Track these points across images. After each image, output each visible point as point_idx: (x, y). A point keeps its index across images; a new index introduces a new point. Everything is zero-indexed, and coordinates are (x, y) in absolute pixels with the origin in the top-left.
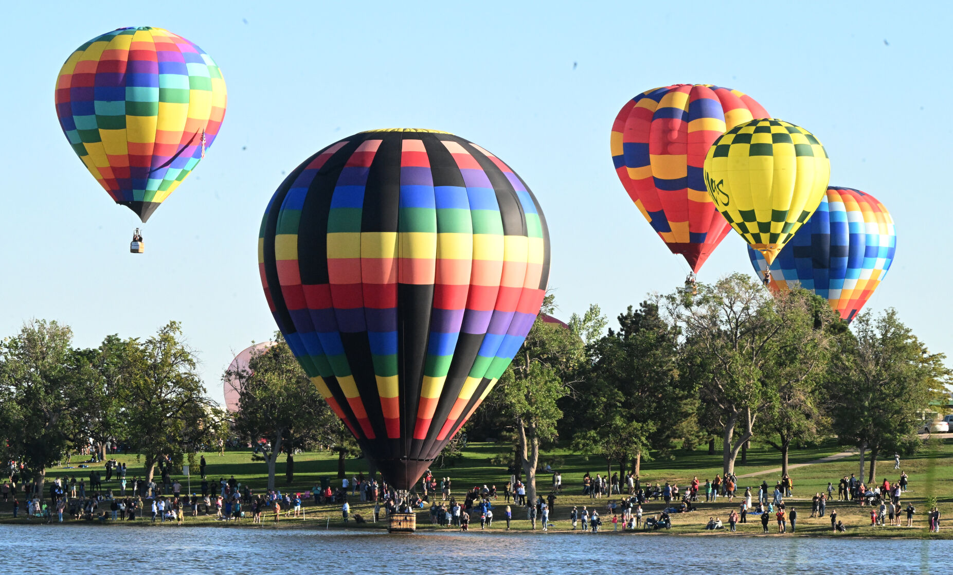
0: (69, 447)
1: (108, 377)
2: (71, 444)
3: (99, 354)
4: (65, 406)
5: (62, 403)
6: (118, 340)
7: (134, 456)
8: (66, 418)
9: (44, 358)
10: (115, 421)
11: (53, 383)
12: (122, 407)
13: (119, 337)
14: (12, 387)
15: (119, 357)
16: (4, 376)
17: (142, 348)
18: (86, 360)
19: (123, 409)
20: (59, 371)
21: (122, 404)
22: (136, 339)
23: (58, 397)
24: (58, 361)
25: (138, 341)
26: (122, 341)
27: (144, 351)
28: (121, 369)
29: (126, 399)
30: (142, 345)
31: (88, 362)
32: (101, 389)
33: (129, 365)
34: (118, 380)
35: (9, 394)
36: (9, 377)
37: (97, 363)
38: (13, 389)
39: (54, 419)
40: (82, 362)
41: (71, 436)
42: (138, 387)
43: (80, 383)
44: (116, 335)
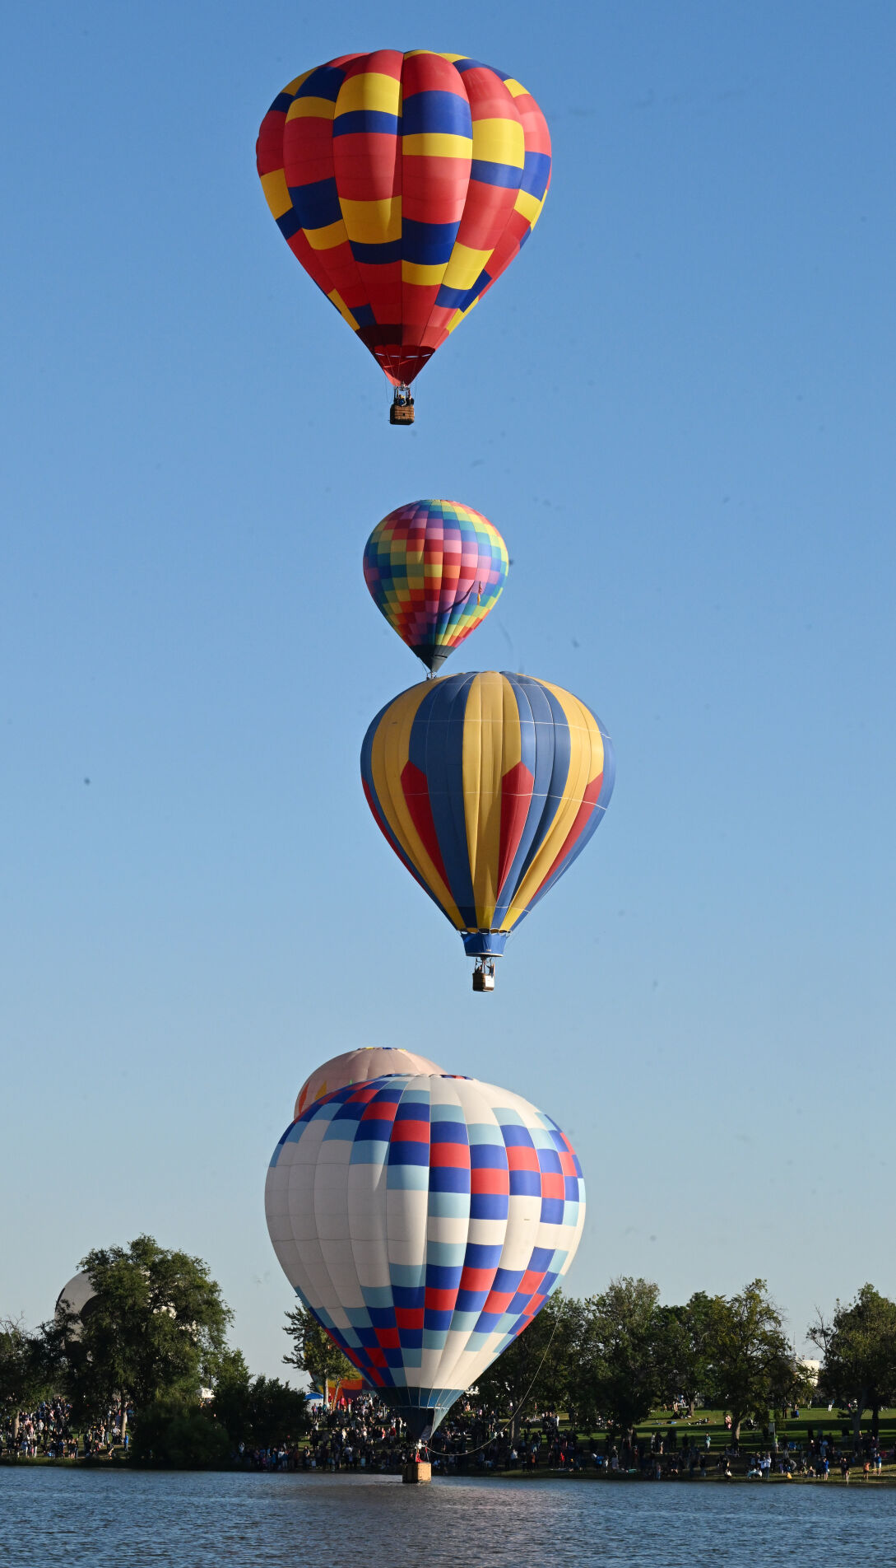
0: (657, 1404)
1: (696, 1333)
2: (659, 1401)
3: (686, 1311)
4: (652, 1363)
5: (650, 1360)
6: (706, 1297)
7: (720, 1413)
8: (653, 1375)
9: (631, 1316)
10: (701, 1377)
11: (640, 1341)
12: (709, 1364)
13: (706, 1294)
14: (600, 1344)
15: (706, 1314)
16: (592, 1333)
17: (728, 1305)
18: (674, 1317)
19: (711, 1366)
20: (647, 1329)
21: (709, 1361)
22: (722, 1297)
23: (646, 1355)
24: (645, 1319)
25: (723, 1299)
26: (709, 1299)
27: (729, 1309)
28: (707, 1327)
29: (712, 1357)
30: (728, 1303)
31: (676, 1319)
32: (688, 1347)
33: (716, 1323)
34: (705, 1337)
35: (598, 1351)
36: (597, 1334)
37: (685, 1320)
38: (601, 1346)
39: (641, 1377)
40: (670, 1319)
41: (659, 1393)
42: (724, 1344)
43: (667, 1341)
44: (704, 1292)
